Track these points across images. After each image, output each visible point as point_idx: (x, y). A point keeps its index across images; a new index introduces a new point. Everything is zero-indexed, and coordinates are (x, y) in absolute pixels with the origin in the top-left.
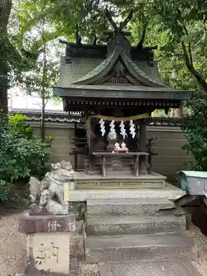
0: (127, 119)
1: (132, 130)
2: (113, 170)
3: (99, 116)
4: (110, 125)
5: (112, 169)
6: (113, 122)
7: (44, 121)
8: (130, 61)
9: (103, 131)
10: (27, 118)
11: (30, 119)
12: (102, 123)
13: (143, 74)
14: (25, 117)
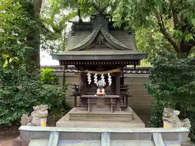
0: (105, 72)
1: (110, 80)
2: (98, 107)
3: (86, 71)
4: (94, 77)
5: (96, 106)
6: (96, 74)
7: (64, 72)
8: (107, 33)
9: (90, 81)
10: (54, 70)
11: (56, 70)
12: (89, 75)
13: (116, 42)
14: (52, 70)
